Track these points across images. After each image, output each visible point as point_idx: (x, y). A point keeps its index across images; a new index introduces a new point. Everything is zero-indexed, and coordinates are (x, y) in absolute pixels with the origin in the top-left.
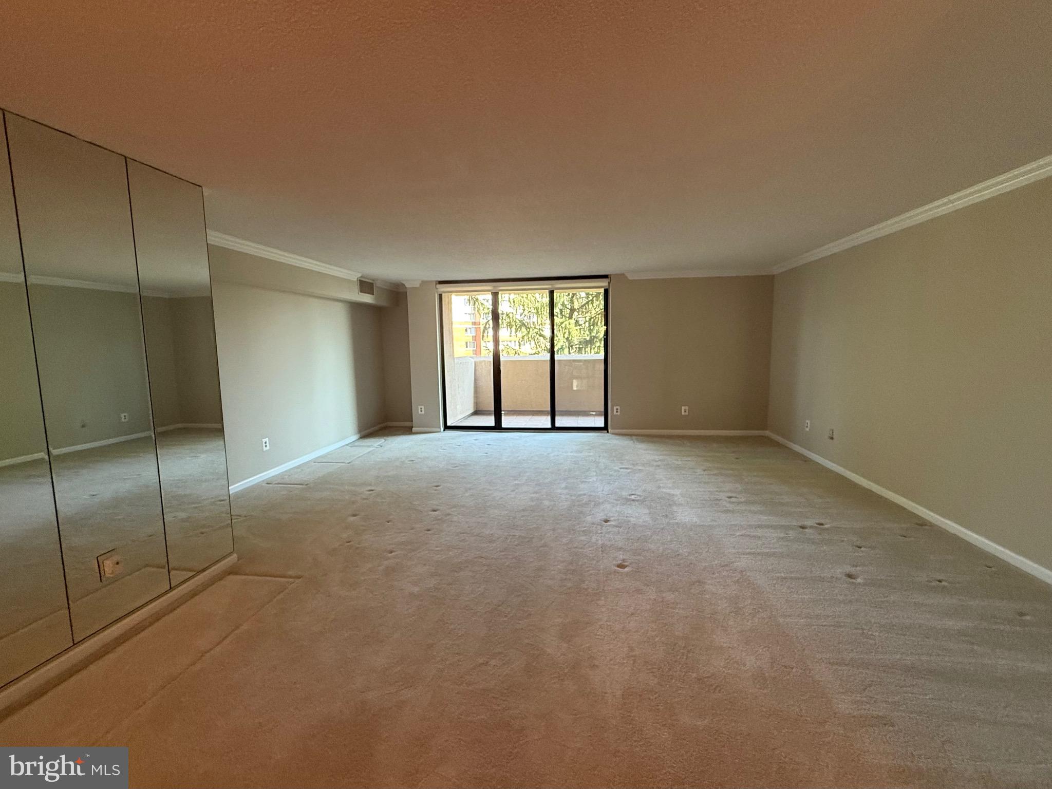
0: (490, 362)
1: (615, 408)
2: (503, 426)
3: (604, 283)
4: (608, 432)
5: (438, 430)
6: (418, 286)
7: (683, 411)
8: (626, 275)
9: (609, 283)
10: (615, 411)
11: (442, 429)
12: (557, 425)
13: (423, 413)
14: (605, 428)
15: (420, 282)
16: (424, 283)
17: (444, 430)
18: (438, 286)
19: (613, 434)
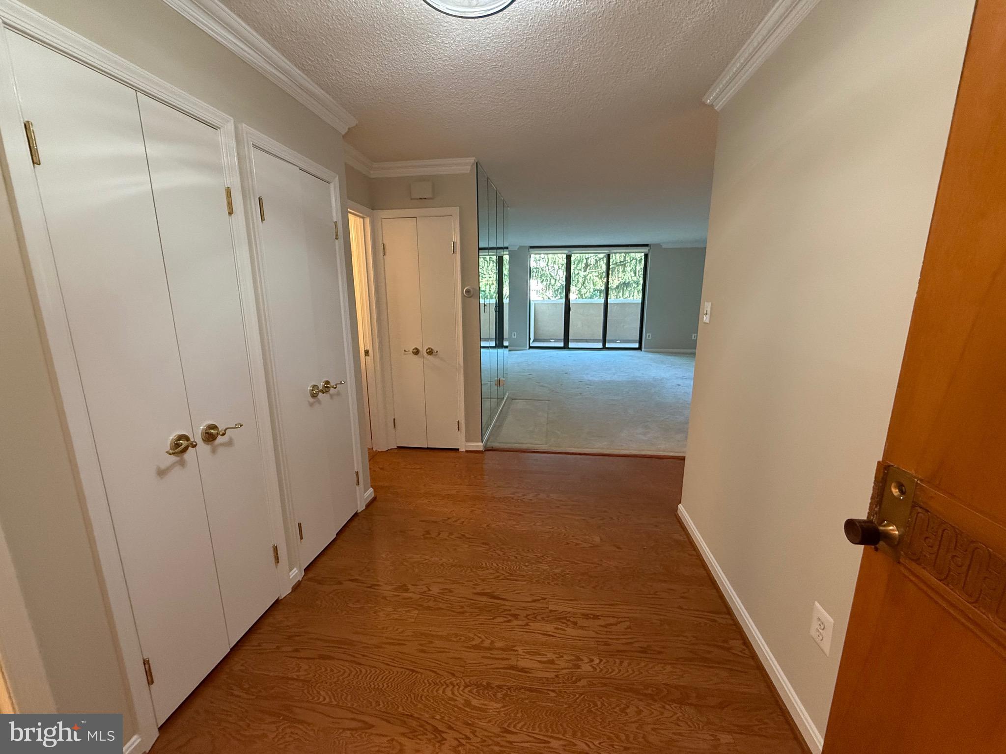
0: (563, 303)
1: (648, 335)
2: (570, 347)
3: (646, 250)
4: (641, 350)
5: (526, 348)
6: (516, 249)
7: (693, 336)
8: (661, 244)
9: (649, 250)
10: (648, 336)
11: (528, 348)
12: (607, 346)
13: (515, 337)
14: (640, 348)
15: (518, 247)
16: (521, 247)
17: (529, 349)
18: (530, 249)
19: (645, 351)
